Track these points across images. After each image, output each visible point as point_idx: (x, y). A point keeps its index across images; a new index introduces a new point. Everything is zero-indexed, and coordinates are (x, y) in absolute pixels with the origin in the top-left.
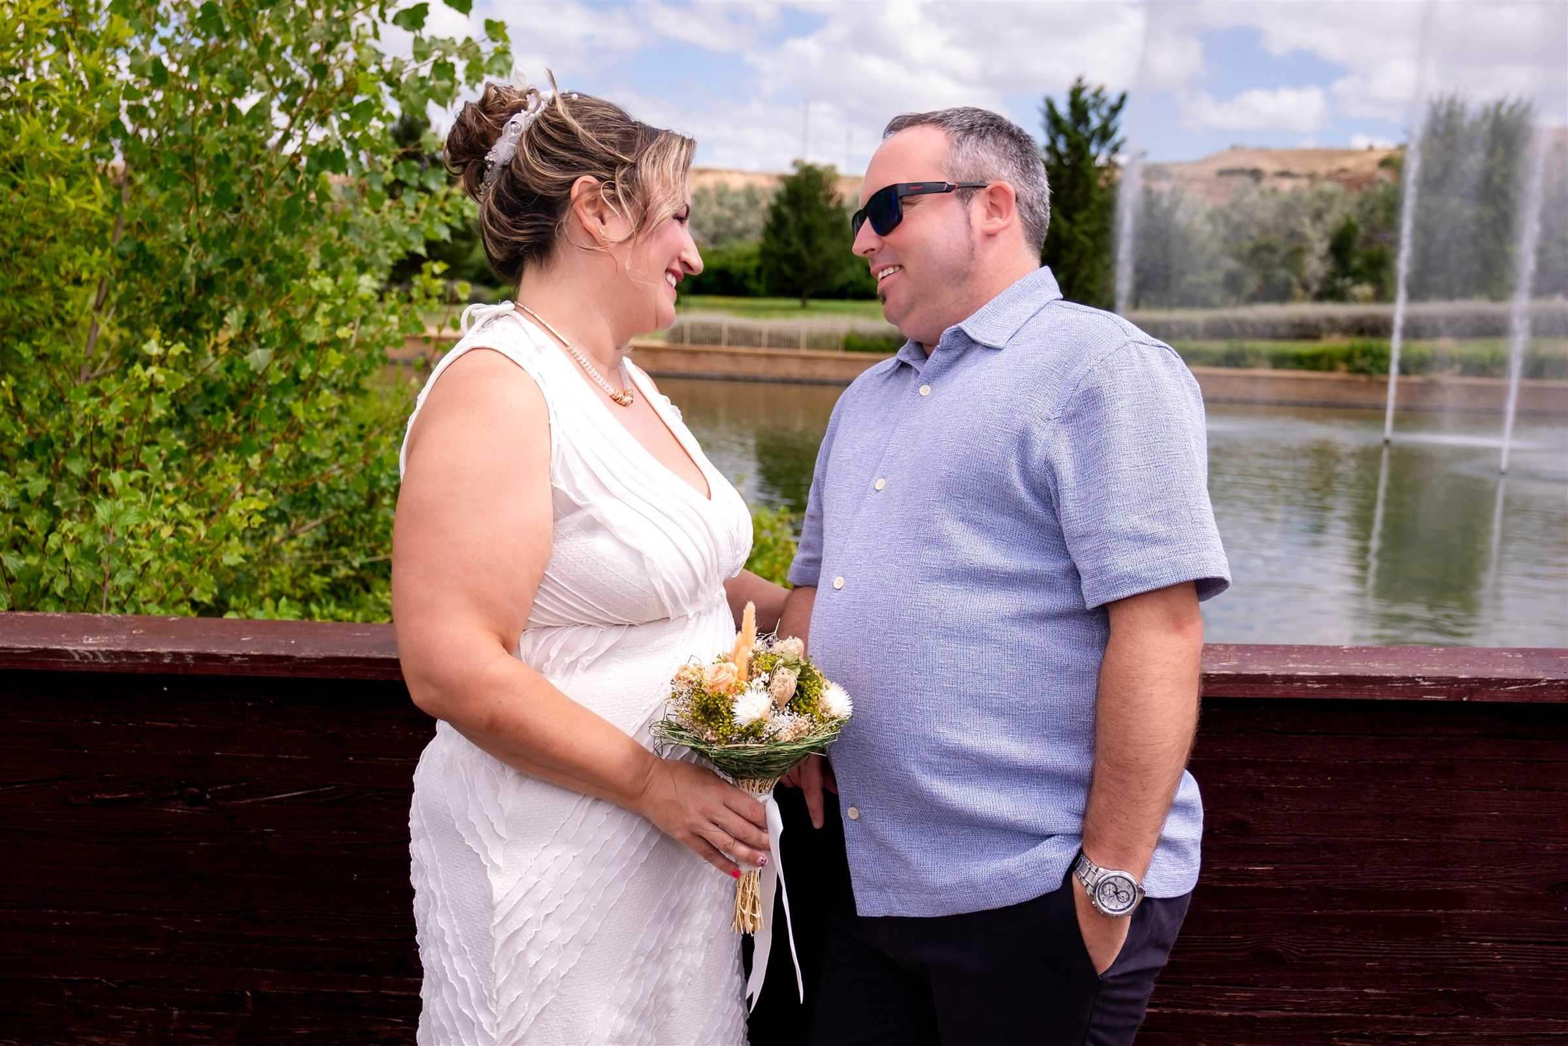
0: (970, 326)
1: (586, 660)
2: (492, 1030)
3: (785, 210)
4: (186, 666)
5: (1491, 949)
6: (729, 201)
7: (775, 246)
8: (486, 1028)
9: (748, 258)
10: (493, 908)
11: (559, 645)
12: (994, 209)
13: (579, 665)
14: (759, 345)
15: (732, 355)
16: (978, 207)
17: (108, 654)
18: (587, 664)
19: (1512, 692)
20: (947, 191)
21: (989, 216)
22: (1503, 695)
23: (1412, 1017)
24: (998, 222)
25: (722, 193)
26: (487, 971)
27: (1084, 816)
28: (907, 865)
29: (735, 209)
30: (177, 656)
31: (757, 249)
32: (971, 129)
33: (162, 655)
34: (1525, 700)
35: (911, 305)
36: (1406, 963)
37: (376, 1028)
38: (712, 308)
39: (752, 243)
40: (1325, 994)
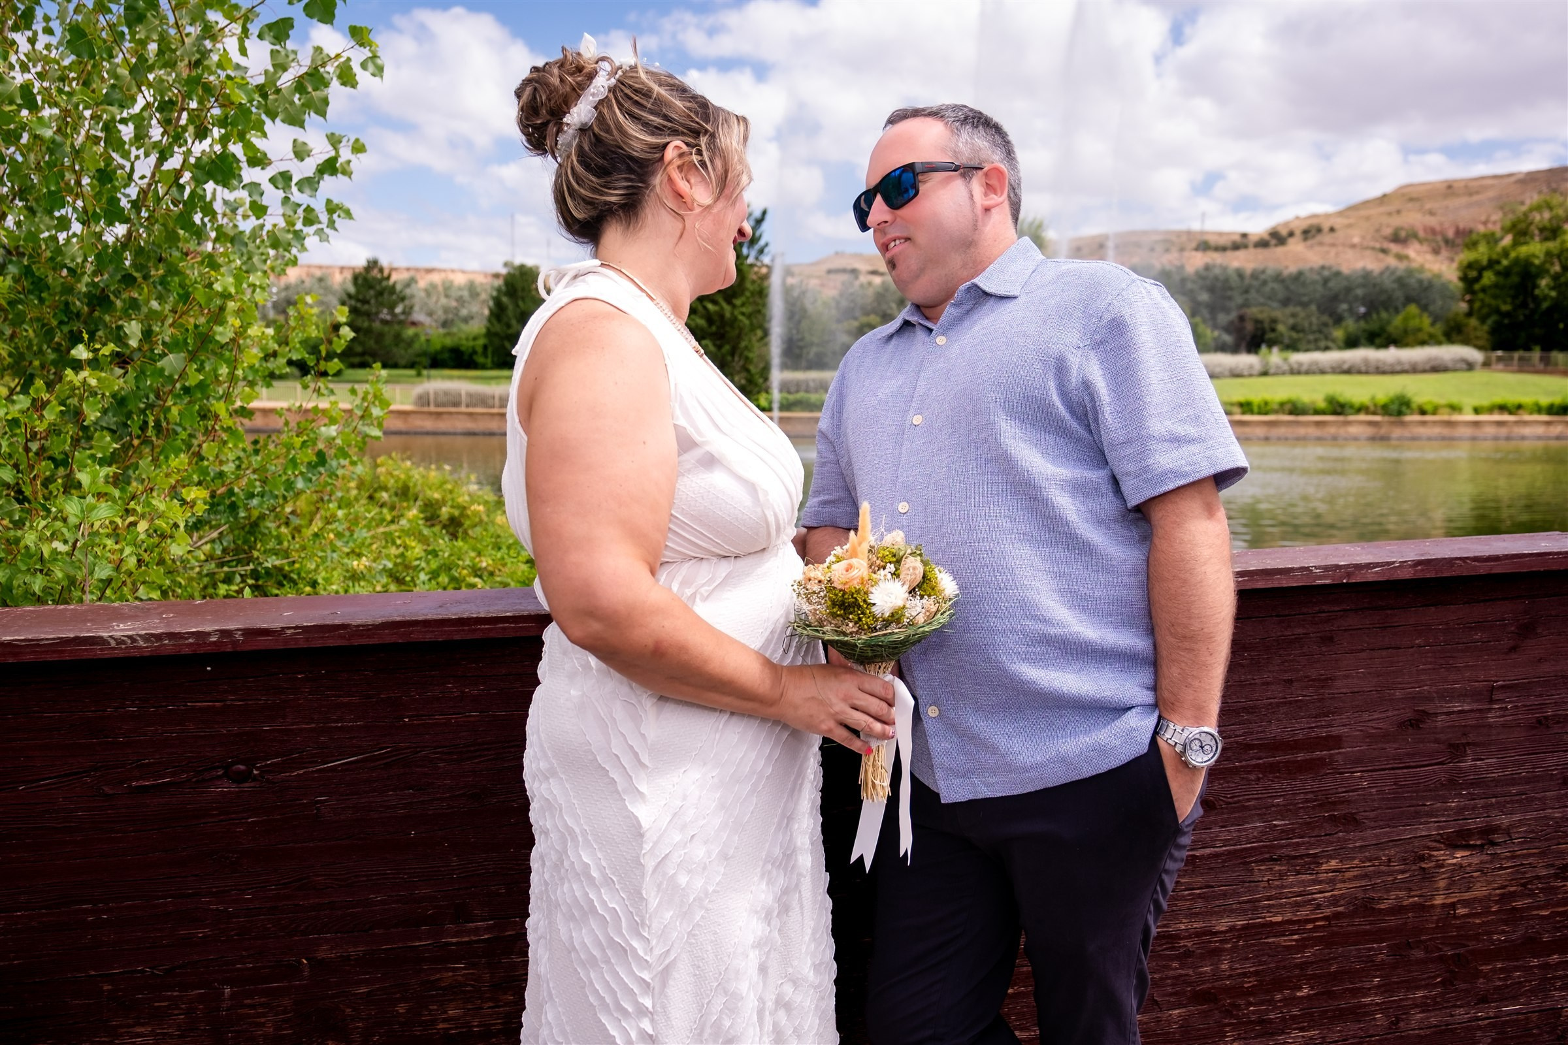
0: (985, 282)
1: (704, 590)
2: (646, 954)
3: (505, 299)
4: (235, 643)
5: (1361, 777)
6: (454, 293)
7: (497, 328)
8: (641, 952)
9: (475, 339)
10: (642, 836)
11: (679, 579)
12: (989, 188)
13: (698, 596)
14: (493, 407)
15: (470, 414)
16: (977, 186)
17: (147, 638)
18: (706, 594)
19: (1376, 573)
20: (955, 170)
21: (986, 195)
22: (1370, 576)
23: (1307, 839)
24: (994, 199)
25: (448, 288)
26: (637, 896)
27: (1155, 688)
28: (995, 750)
29: (460, 300)
30: (224, 633)
31: (484, 331)
32: (965, 121)
33: (209, 634)
34: (1385, 578)
35: (922, 270)
36: (1302, 796)
37: (438, 976)
38: (451, 378)
39: (477, 327)
40: (1246, 830)
